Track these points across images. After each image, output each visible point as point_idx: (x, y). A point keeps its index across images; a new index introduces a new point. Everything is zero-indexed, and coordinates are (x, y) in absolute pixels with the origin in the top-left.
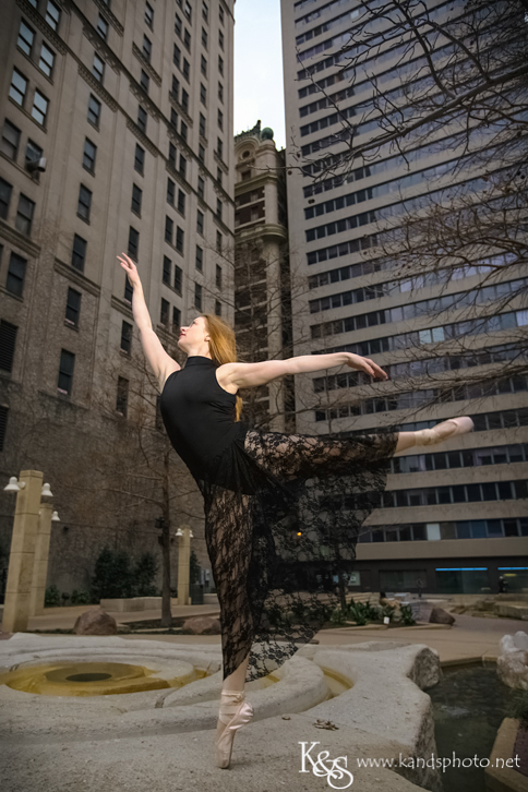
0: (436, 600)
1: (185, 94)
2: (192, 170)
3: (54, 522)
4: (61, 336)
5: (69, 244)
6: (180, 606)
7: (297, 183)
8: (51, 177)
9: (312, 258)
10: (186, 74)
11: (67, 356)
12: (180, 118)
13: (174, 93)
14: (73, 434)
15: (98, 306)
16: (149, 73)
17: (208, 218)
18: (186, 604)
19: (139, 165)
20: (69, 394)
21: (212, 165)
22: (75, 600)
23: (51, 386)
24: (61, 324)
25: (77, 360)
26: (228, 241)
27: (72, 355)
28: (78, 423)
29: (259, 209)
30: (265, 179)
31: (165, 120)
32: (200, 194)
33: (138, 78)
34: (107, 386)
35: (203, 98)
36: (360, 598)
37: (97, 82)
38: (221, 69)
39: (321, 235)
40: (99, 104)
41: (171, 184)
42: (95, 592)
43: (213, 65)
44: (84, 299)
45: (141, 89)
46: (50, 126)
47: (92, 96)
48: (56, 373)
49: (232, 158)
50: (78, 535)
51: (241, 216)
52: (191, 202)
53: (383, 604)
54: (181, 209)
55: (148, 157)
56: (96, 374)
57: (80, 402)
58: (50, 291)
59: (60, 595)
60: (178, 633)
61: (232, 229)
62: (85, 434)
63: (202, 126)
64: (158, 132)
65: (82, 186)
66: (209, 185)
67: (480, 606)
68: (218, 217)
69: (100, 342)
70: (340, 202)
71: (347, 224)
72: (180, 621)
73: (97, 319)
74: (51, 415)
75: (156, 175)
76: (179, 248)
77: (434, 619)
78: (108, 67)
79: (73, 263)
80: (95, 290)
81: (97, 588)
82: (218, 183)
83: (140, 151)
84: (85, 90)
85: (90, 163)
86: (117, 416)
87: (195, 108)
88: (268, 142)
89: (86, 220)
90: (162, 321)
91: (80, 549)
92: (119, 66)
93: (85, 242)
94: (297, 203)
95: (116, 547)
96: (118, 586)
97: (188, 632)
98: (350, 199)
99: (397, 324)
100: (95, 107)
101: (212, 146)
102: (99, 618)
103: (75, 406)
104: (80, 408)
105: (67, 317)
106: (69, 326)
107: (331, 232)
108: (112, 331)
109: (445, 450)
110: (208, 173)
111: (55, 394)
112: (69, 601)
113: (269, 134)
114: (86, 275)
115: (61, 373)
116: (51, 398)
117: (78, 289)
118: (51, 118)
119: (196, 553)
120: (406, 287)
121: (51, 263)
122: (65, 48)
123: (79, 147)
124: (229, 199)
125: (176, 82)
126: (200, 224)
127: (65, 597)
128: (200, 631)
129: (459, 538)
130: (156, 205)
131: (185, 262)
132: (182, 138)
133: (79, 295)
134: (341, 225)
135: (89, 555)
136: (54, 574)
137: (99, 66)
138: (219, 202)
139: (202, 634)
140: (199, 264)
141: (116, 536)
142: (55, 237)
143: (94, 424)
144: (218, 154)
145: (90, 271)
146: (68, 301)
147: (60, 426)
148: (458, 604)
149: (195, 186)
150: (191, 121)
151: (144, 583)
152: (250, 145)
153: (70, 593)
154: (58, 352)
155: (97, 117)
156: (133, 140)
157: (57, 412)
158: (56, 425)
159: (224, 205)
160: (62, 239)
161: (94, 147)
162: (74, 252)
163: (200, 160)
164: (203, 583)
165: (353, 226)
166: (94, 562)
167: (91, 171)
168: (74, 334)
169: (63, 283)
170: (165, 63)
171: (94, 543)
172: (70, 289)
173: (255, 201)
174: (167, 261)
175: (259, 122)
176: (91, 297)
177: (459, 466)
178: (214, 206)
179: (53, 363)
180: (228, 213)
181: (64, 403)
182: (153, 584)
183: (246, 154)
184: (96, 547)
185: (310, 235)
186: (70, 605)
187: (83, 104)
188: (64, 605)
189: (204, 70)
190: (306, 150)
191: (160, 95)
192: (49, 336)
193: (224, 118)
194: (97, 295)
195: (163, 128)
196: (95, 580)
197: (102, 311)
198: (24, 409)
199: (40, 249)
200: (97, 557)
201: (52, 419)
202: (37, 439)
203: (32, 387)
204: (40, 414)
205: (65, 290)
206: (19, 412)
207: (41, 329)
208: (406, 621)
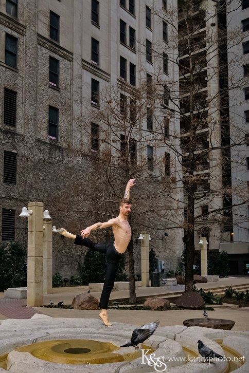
4: (48, 96)
6: (143, 288)
11: (53, 111)
14: (62, 168)
15: (72, 69)
18: (148, 286)
20: (57, 139)
22: (73, 282)
23: (44, 134)
24: (47, 87)
25: (60, 113)
27: (57, 110)
28: (65, 160)
42: (85, 278)
44: (61, 65)
48: (46, 125)
57: (65, 145)
58: (36, 61)
59: (63, 279)
60: (140, 308)
62: (70, 168)
69: (76, 97)
72: (142, 300)
73: (72, 80)
74: (46, 156)
76: (132, 11)
79: (51, 36)
80: (68, 56)
81: (86, 274)
86: (92, 153)
90: (121, 75)
91: (73, 249)
93: (58, 17)
97: (148, 308)
102: (87, 298)
103: (62, 148)
104: (66, 149)
105: (51, 80)
106: (52, 87)
108: (84, 88)
111: (47, 140)
112: (68, 283)
114: (61, 44)
115: (50, 124)
116: (45, 143)
117: (57, 57)
119: (155, 249)
121: (35, 38)
127: (66, 281)
128: (156, 308)
131: (137, 23)
133: (58, 61)
135: (80, 253)
136: (57, 266)
139: (157, 310)
140: (149, 24)
142: (36, 16)
143: (76, 161)
145: (63, 42)
146: (50, 68)
147: (53, 164)
153: (69, 278)
154: (47, 108)
157: (50, 154)
158: (50, 163)
160: (41, 17)
162: (51, 27)
164: (160, 271)
166: (83, 257)
168: (56, 93)
169: (45, 53)
172: (51, 58)
174: (123, 24)
176: (67, 62)
179: (44, 117)
181: (54, 146)
182: (124, 272)
186: (69, 286)
188: (65, 286)
192: (39, 97)
194: (71, 61)
196: (85, 270)
197: (76, 73)
198: (27, 153)
199: (25, 28)
200: (86, 254)
201: (47, 159)
202: (38, 174)
203: (31, 136)
204: (38, 156)
205: (47, 59)
206: (24, 156)
207: (33, 93)
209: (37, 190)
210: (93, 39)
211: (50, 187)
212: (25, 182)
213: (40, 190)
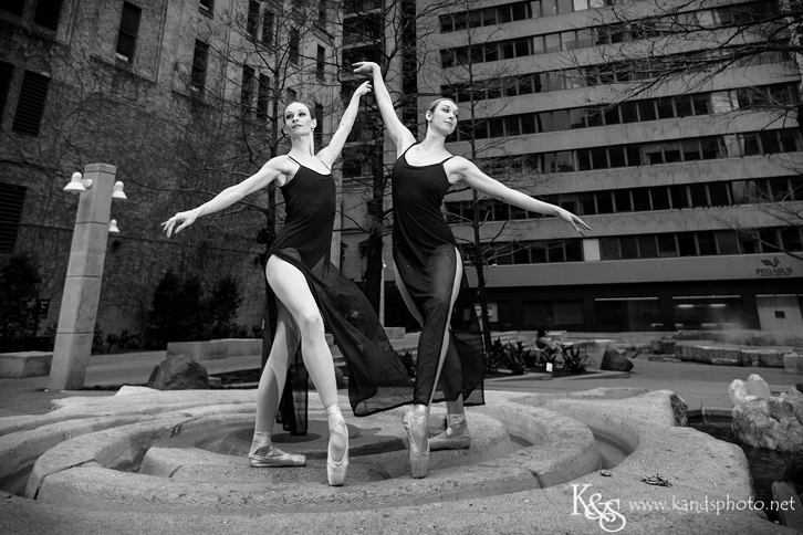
0: (603, 340)
11: (131, 12)
14: (133, 114)
20: (131, 61)
22: (125, 344)
23: (107, 50)
25: (143, 16)
27: (138, 10)
28: (141, 100)
34: (181, 51)
36: (508, 338)
48: (115, 33)
50: (131, 253)
53: (541, 345)
56: (168, 36)
57: (144, 73)
59: (105, 338)
62: (149, 115)
67: (656, 347)
74: (106, 89)
77: (607, 364)
81: (154, 327)
86: (193, 93)
91: (133, 272)
95: (182, 269)
96: (185, 324)
103: (138, 77)
104: (144, 80)
109: (607, 144)
111: (112, 61)
112: (115, 346)
115: (121, 33)
116: (107, 65)
127: (111, 340)
129: (623, 258)
135: (146, 281)
141: (183, 255)
143: (160, 102)
147: (116, 104)
148: (628, 345)
151: (221, 319)
153: (118, 334)
154: (120, 5)
157: (113, 85)
158: (110, 102)
166: (152, 291)
171: (153, 263)
177: (623, 165)
179: (112, 19)
181: (124, 73)
184: (156, 269)
186: (116, 352)
188: (109, 353)
196: (152, 316)
198: (69, 80)
200: (157, 284)
201: (107, 94)
202: (84, 121)
203: (82, 50)
204: (90, 86)
206: (62, 84)
208: (573, 367)
209: (78, 151)
211: (105, 147)
212: (57, 134)
213: (85, 152)
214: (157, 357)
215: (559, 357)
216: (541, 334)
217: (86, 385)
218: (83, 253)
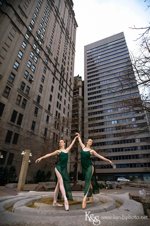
0: (116, 183)
1: (64, 68)
2: (65, 83)
3: (29, 162)
4: (33, 118)
5: (37, 98)
7: (86, 88)
8: (34, 83)
9: (89, 104)
10: (65, 64)
12: (63, 73)
13: (62, 68)
14: (34, 141)
15: (42, 111)
16: (57, 63)
17: (67, 94)
19: (53, 82)
20: (34, 131)
21: (69, 83)
23: (30, 129)
24: (33, 115)
25: (36, 123)
26: (71, 99)
27: (35, 122)
28: (35, 138)
29: (78, 93)
30: (79, 86)
31: (60, 73)
32: (66, 89)
33: (55, 64)
34: (43, 130)
35: (68, 69)
36: (99, 182)
37: (46, 64)
38: (72, 64)
39: (91, 99)
40: (46, 69)
41: (60, 86)
42: (36, 180)
43: (70, 63)
44: (39, 110)
45: (55, 67)
46: (35, 72)
47: (45, 67)
48: (31, 126)
49: (73, 82)
50: (33, 166)
51: (74, 94)
52: (64, 90)
53: (105, 184)
54: (62, 91)
55: (55, 80)
56: (40, 127)
57: (36, 134)
58: (31, 107)
59: (27, 181)
61: (72, 96)
62: (36, 141)
63: (67, 75)
64: (58, 75)
65: (41, 85)
66: (68, 87)
67: (126, 184)
68: (69, 94)
69: (42, 120)
70: (95, 93)
71: (97, 97)
73: (41, 114)
74: (29, 136)
75: (57, 84)
76: (61, 100)
77: (117, 187)
78: (49, 62)
79: (37, 101)
80: (42, 108)
82: (70, 87)
83: (54, 79)
84: (43, 66)
85: (43, 81)
86: (44, 137)
87: (66, 71)
88: (80, 79)
89: (41, 92)
90: (56, 116)
91: (33, 169)
92: (51, 62)
93: (40, 97)
94: (86, 92)
95: (41, 169)
96: (42, 179)
98: (97, 92)
99: (107, 119)
100: (45, 69)
101: (69, 79)
105: (35, 114)
106: (35, 116)
107: (93, 99)
108: (44, 117)
109: (117, 148)
110: (68, 84)
112: (29, 183)
113: (81, 77)
115: (32, 126)
116: (29, 132)
117: (38, 107)
118: (35, 71)
120: (109, 111)
121: (32, 101)
122: (40, 57)
123: (41, 77)
124: (72, 90)
125: (62, 65)
126: (65, 95)
129: (120, 168)
130: (56, 90)
131: (62, 103)
132: (63, 77)
133: (38, 109)
134: (95, 97)
135: (35, 171)
137: (47, 61)
138: (70, 91)
140: (65, 104)
141: (42, 166)
142: (34, 95)
143: (39, 139)
144: (70, 81)
145: (41, 104)
146: (35, 110)
147: (31, 139)
148: (121, 184)
149: (65, 87)
150: (65, 74)
151: (48, 178)
152: (77, 79)
153: (30, 181)
154: (32, 121)
155: (45, 71)
156: (52, 76)
159: (71, 91)
160: (35, 96)
161: (44, 77)
162: (38, 99)
163: (66, 82)
165: (98, 98)
166: (36, 173)
167: (43, 82)
168: (36, 117)
169: (34, 106)
170: (61, 62)
171: (36, 168)
172: (36, 107)
173: (77, 91)
174: (58, 102)
175: (79, 75)
176: (41, 109)
177: (120, 151)
178: (69, 91)
179: (30, 124)
180: (72, 93)
181: (32, 134)
182: (50, 178)
183: (76, 81)
184: (37, 169)
185: (89, 99)
186: (29, 184)
187: (42, 69)
188: (28, 184)
189: (68, 64)
190: (88, 81)
191: (59, 68)
192: (30, 118)
193: (72, 74)
194: (42, 109)
195: (59, 74)
196: (36, 177)
197: (43, 113)
198: (23, 134)
199: (30, 98)
201: (29, 137)
202: (25, 142)
203: (25, 129)
204: (26, 136)
205: (35, 107)
206: (21, 135)
207: (28, 116)
208: (111, 188)
209: (24, 147)
210: (49, 105)
211: (28, 147)
212: (20, 144)
213: (25, 147)
214: (36, 185)
215: (109, 186)
216: (106, 182)
217: (24, 190)
218: (24, 166)
